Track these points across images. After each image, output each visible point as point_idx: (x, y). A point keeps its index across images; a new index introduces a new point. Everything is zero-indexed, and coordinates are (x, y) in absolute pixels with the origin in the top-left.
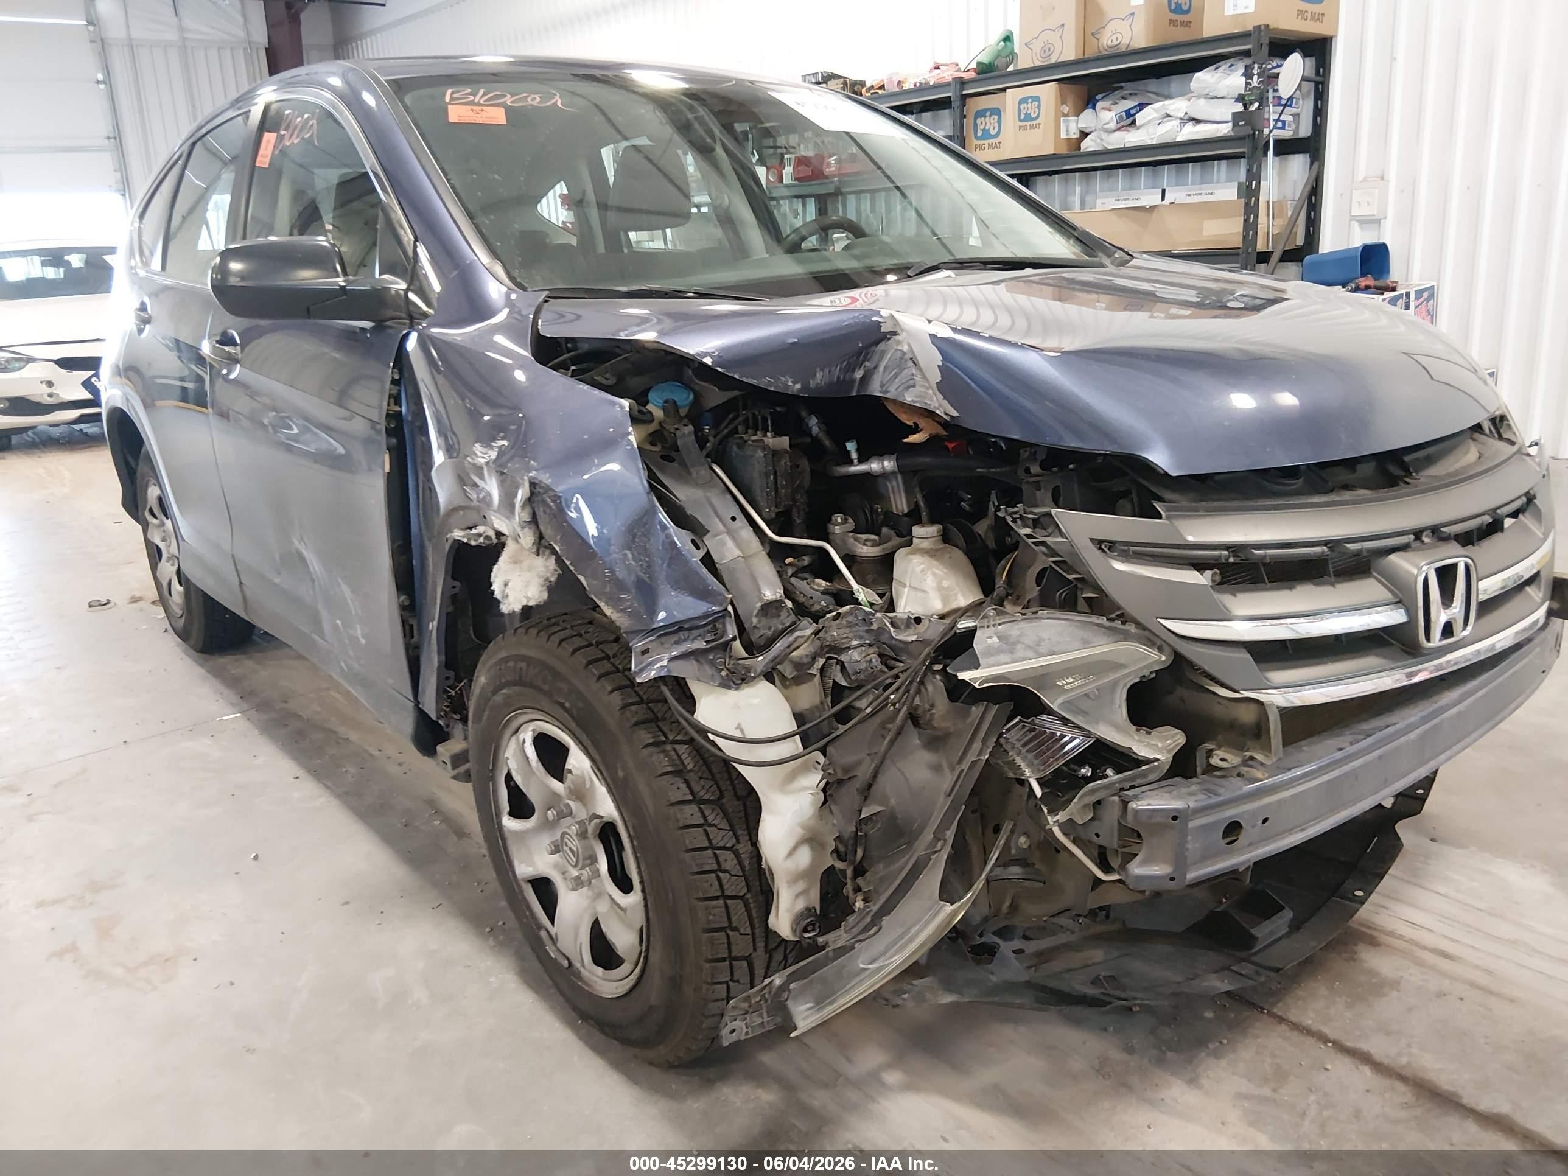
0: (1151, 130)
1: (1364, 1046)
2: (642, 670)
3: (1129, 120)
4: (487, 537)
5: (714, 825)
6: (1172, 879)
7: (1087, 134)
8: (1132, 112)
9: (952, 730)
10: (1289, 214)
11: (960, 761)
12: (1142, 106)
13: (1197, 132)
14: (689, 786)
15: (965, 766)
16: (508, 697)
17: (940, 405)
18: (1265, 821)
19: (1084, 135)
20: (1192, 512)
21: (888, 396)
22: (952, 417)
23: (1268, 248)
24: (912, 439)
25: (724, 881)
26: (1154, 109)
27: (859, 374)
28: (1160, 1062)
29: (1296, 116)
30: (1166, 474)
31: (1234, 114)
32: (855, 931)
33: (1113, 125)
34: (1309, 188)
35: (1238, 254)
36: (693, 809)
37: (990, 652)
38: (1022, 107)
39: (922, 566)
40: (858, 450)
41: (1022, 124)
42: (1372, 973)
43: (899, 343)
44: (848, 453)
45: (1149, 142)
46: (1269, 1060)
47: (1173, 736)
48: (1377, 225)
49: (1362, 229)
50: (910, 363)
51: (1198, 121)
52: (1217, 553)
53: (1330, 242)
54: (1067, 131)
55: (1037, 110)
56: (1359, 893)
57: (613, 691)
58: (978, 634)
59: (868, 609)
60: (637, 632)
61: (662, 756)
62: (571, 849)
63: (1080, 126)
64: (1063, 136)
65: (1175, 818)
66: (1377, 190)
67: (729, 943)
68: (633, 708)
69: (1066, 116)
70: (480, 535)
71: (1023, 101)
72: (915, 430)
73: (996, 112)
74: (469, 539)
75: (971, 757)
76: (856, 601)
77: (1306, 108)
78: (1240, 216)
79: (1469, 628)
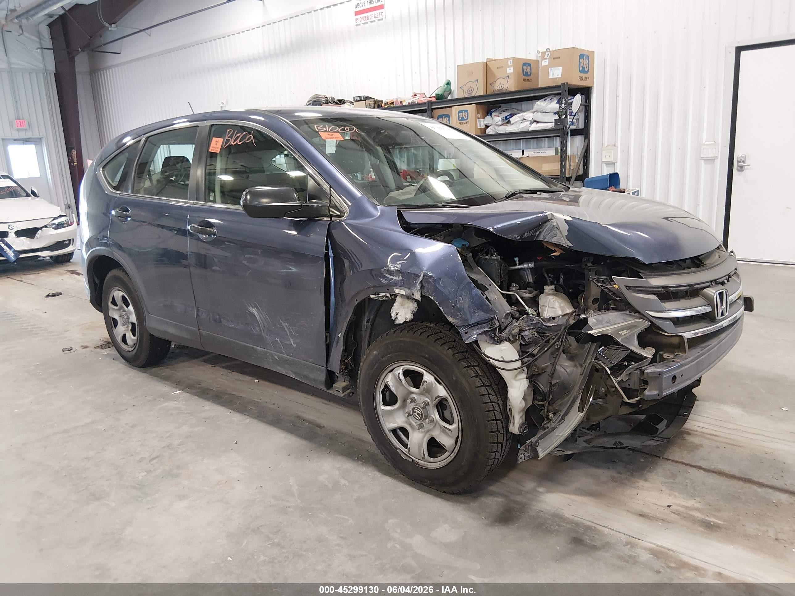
0: (518, 125)
1: (699, 464)
2: (467, 339)
3: (507, 121)
4: (387, 297)
5: (491, 394)
6: (659, 395)
7: (488, 127)
8: (508, 117)
9: (578, 353)
10: (577, 161)
11: (584, 363)
12: (512, 115)
13: (538, 127)
14: (481, 381)
15: (587, 364)
16: (391, 357)
17: (566, 243)
18: (682, 375)
19: (487, 127)
20: (650, 276)
21: (545, 240)
22: (570, 246)
23: (569, 175)
24: (554, 254)
25: (496, 414)
26: (518, 116)
27: (537, 233)
28: (632, 475)
29: (578, 119)
30: (644, 263)
31: (555, 120)
32: (557, 422)
33: (500, 123)
34: (584, 150)
35: (558, 178)
36: (483, 389)
37: (595, 325)
38: (460, 114)
39: (553, 300)
40: (519, 261)
41: (460, 122)
42: (692, 443)
43: (553, 222)
44: (515, 261)
45: (517, 131)
46: (668, 471)
47: (652, 350)
48: (613, 165)
49: (607, 167)
50: (556, 229)
51: (538, 122)
52: (660, 289)
53: (593, 173)
54: (480, 125)
55: (467, 116)
56: (686, 414)
57: (448, 349)
58: (588, 319)
59: (532, 316)
60: (461, 326)
61: (471, 370)
62: (418, 414)
63: (485, 123)
64: (479, 127)
65: (659, 374)
66: (613, 151)
67: (497, 437)
68: (457, 354)
69: (479, 118)
70: (383, 297)
71: (460, 112)
72: (555, 251)
73: (448, 116)
74: (378, 298)
75: (588, 362)
76: (528, 313)
77: (581, 117)
78: (558, 162)
79: (728, 312)
